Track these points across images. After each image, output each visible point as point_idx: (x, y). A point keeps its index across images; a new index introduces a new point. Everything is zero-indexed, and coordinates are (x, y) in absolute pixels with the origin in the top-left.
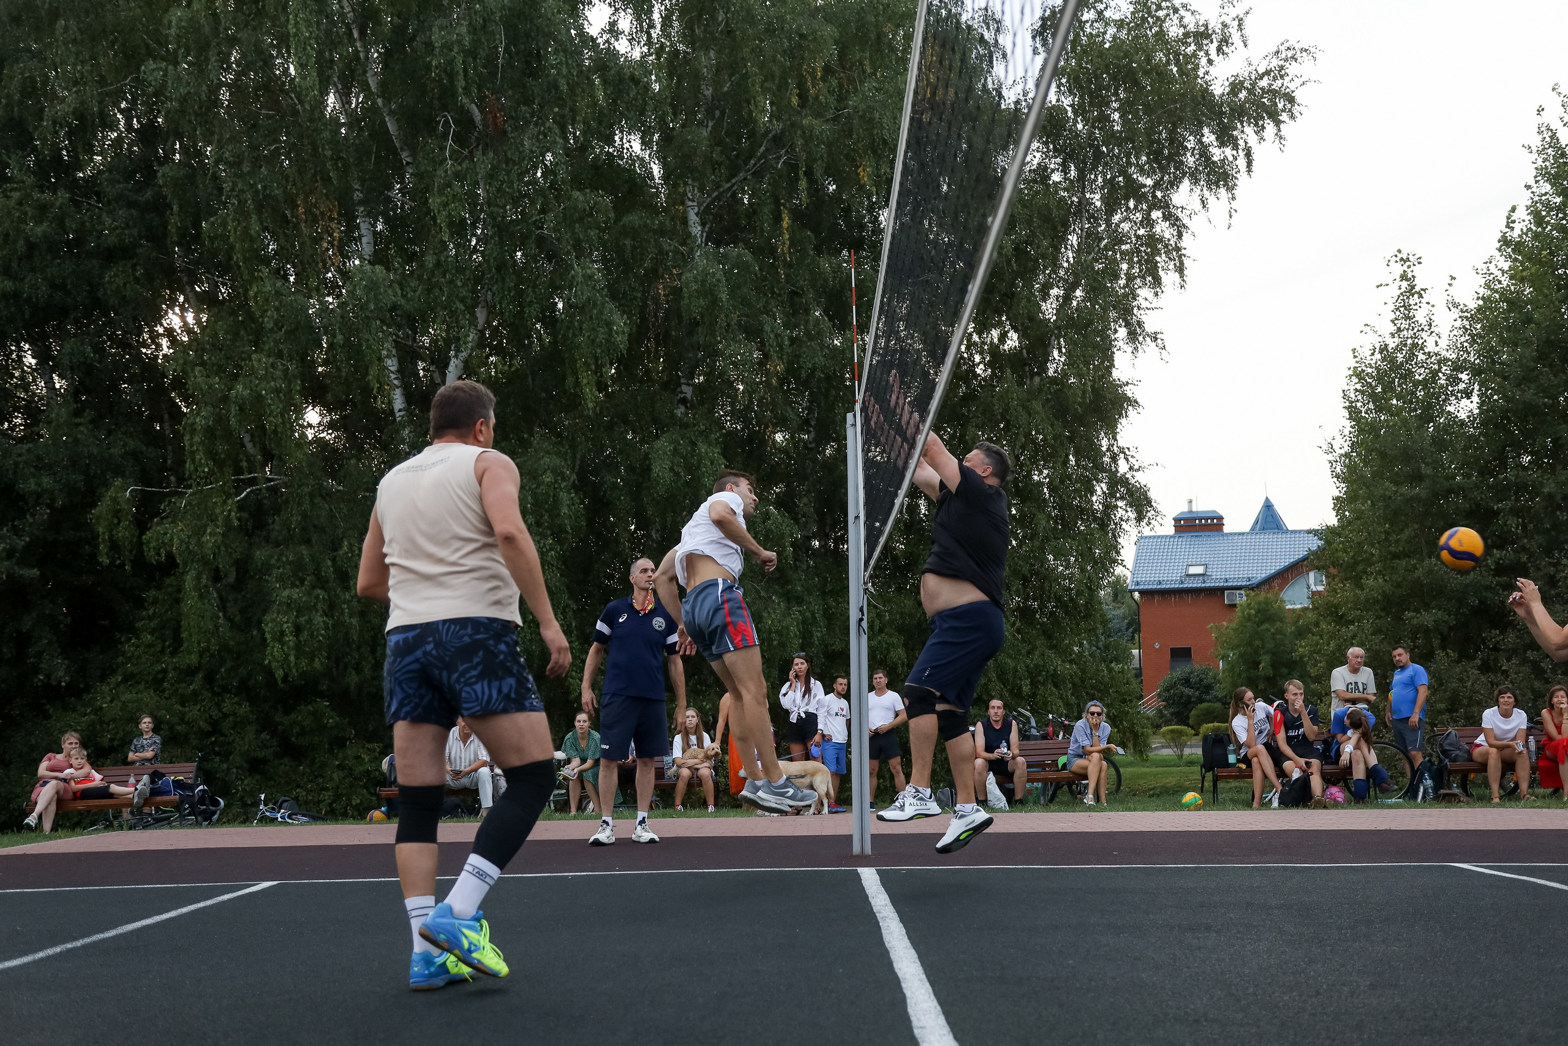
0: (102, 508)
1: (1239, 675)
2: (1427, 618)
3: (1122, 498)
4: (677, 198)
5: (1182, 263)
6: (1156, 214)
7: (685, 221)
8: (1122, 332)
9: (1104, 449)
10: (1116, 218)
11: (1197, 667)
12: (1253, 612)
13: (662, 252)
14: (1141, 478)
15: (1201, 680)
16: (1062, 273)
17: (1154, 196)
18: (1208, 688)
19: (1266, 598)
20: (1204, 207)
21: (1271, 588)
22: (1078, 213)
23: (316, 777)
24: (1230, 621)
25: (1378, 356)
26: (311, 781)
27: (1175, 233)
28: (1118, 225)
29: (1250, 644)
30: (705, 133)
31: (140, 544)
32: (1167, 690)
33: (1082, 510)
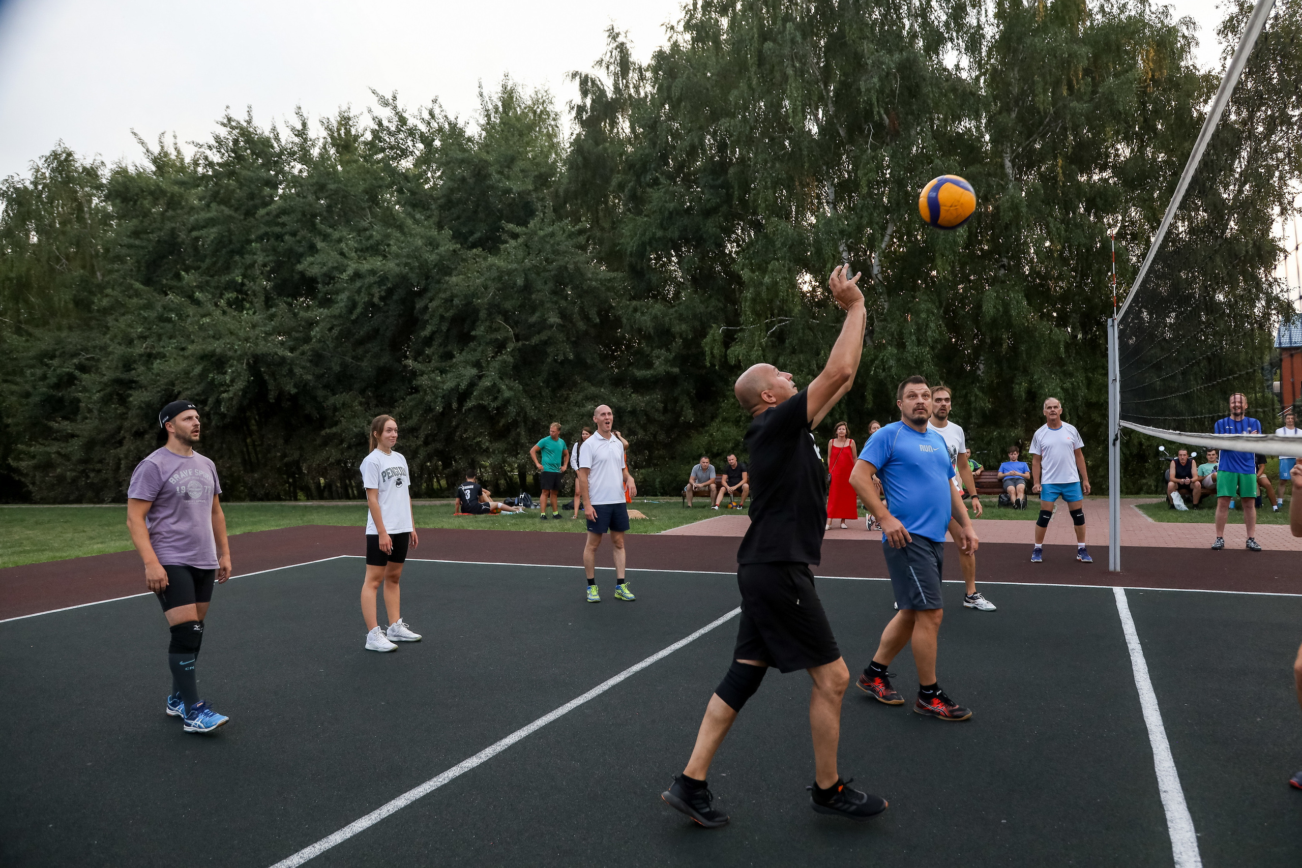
0: (708, 339)
4: (997, 153)
7: (1002, 166)
8: (1277, 209)
9: (1263, 279)
13: (989, 186)
14: (1287, 295)
16: (1237, 176)
30: (1013, 115)
31: (726, 355)
33: (1248, 317)
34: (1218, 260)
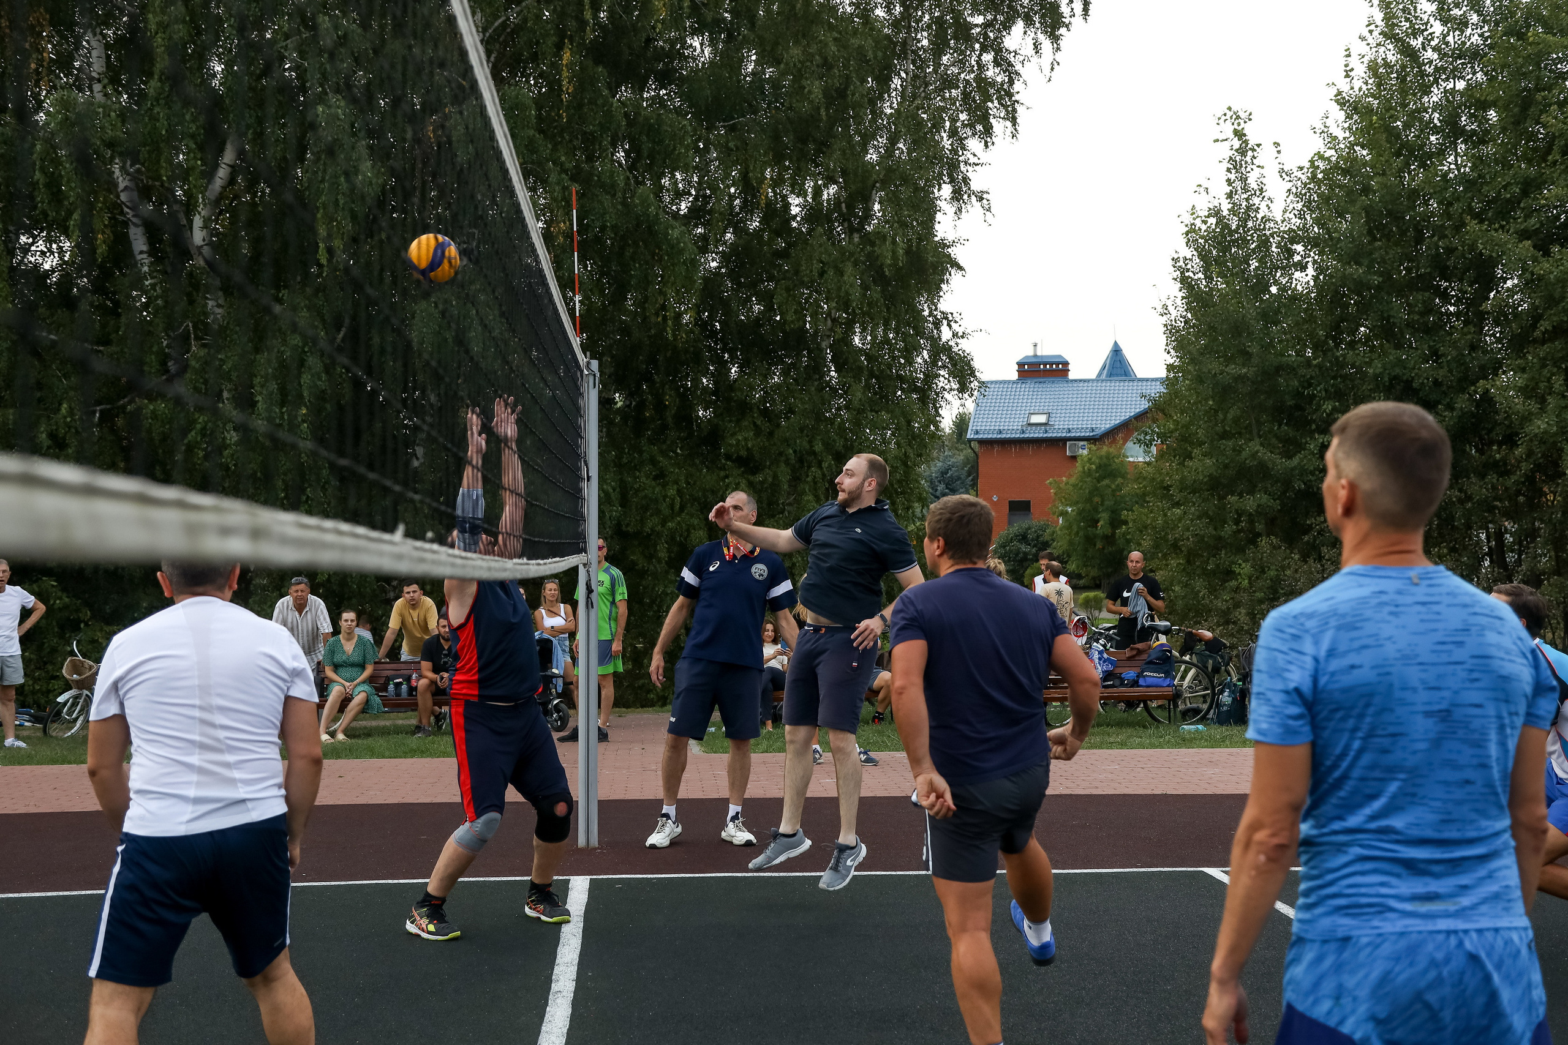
1: (1077, 533)
2: (1250, 503)
3: (944, 367)
5: (1015, 110)
6: (988, 57)
8: (946, 190)
9: (926, 313)
10: (945, 59)
11: (1035, 522)
12: (1094, 467)
14: (965, 346)
15: (1038, 537)
17: (986, 37)
18: (1046, 545)
19: (1108, 453)
20: (1037, 52)
21: (1114, 441)
22: (903, 55)
23: (45, 663)
24: (1070, 476)
25: (1212, 221)
26: (39, 669)
27: (1006, 79)
28: (947, 67)
29: (1089, 500)
32: (1003, 546)
33: (900, 378)
34: (849, 269)
